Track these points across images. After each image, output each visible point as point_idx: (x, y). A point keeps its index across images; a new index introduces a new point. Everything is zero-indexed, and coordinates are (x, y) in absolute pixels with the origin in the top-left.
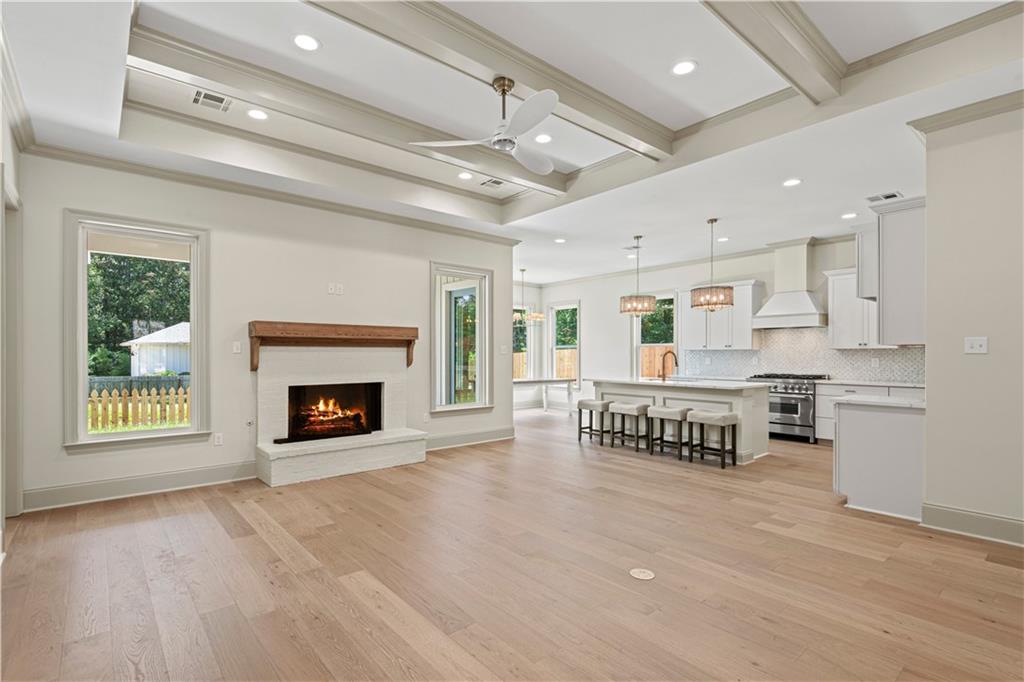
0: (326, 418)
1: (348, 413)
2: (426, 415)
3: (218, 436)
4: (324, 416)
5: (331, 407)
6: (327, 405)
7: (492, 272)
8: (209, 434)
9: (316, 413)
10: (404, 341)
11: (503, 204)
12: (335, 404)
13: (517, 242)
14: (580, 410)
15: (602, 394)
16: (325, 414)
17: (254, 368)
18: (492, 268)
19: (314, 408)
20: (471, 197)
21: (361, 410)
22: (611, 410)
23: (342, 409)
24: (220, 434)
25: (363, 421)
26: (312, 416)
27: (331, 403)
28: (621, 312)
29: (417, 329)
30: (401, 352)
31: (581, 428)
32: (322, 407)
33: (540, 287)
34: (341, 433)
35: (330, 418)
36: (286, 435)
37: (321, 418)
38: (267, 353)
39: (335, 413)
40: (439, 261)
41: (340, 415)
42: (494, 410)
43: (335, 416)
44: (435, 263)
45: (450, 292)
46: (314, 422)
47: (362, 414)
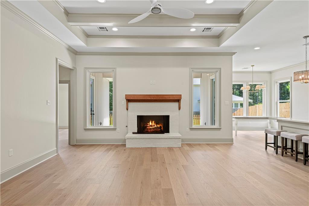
0: (152, 127)
1: (158, 126)
2: (188, 129)
3: (118, 129)
4: (151, 127)
5: (153, 124)
6: (152, 123)
7: (220, 69)
8: (116, 129)
9: (149, 126)
10: (177, 100)
11: (218, 37)
12: (154, 123)
13: (234, 53)
14: (266, 134)
15: (282, 127)
16: (151, 126)
17: (127, 109)
18: (220, 67)
19: (148, 124)
20: (202, 38)
21: (162, 125)
22: (281, 136)
23: (157, 124)
24: (119, 129)
25: (162, 128)
26: (148, 127)
27: (153, 122)
28: (294, 81)
29: (181, 95)
30: (176, 104)
31: (267, 143)
32: (150, 123)
33: (270, 73)
34: (156, 132)
35: (153, 127)
36: (136, 131)
37: (150, 127)
38: (131, 105)
39: (154, 126)
40: (193, 67)
41: (156, 126)
42: (221, 130)
43: (154, 127)
44: (191, 68)
45: (213, 79)
46: (149, 128)
47: (162, 126)
